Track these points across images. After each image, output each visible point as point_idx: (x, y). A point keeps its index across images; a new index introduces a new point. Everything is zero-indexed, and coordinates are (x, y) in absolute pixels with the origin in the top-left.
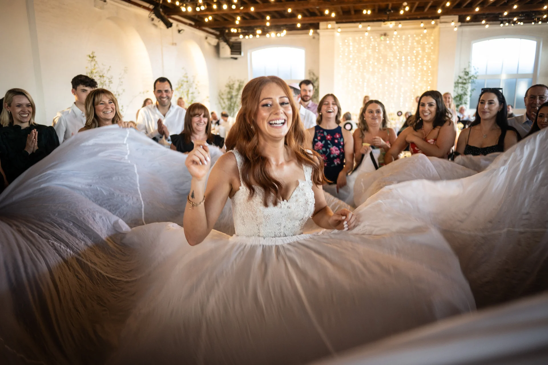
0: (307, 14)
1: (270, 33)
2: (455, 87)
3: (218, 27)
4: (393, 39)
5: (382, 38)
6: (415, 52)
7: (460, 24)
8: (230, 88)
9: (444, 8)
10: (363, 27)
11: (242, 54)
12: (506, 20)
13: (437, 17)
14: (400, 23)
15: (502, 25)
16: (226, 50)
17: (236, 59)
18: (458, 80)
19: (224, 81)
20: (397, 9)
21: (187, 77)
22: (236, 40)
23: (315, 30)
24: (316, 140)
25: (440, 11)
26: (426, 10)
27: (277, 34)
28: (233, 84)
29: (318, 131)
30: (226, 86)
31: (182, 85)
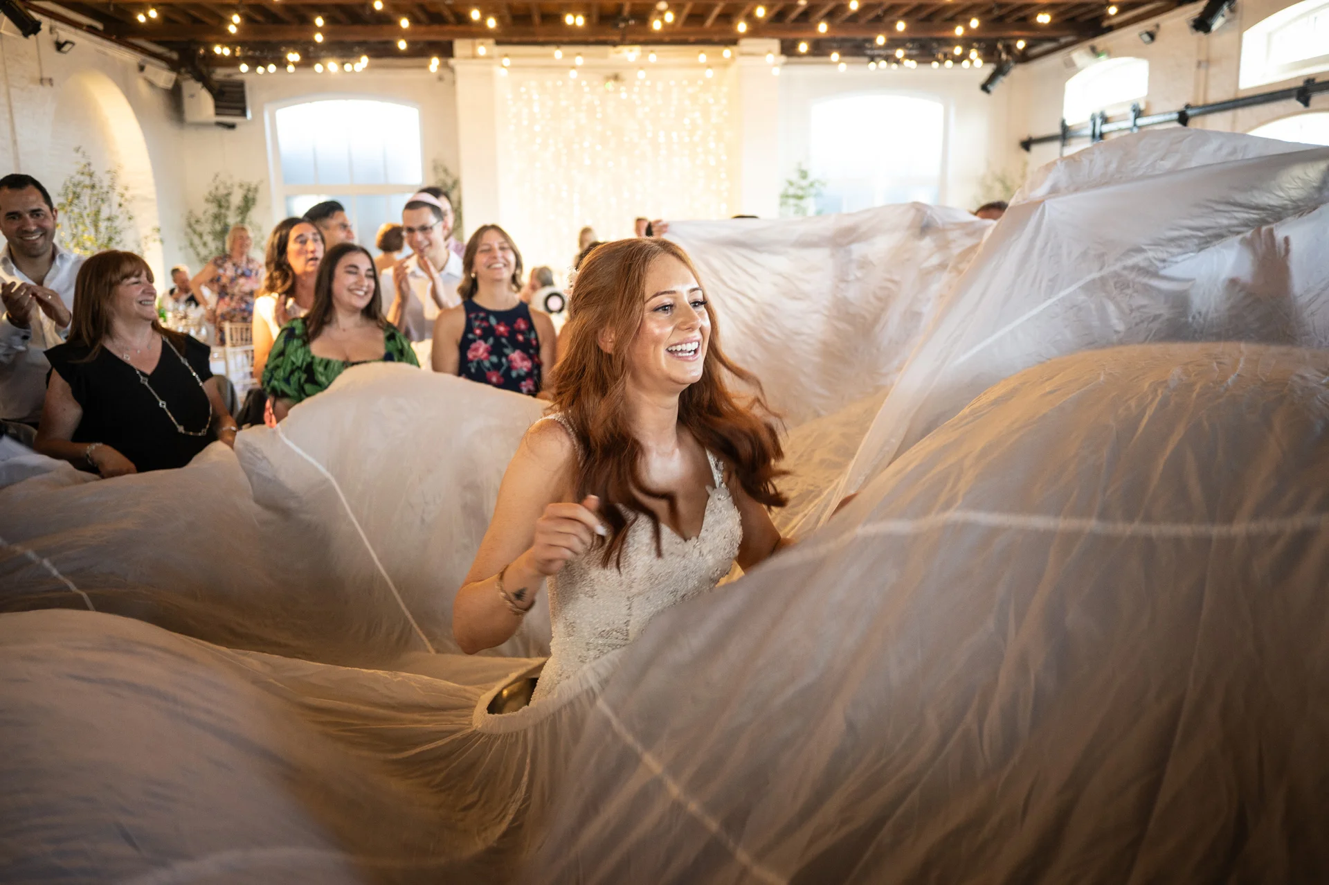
0: (422, 17)
1: (324, 60)
2: (782, 204)
3: (174, 39)
4: (636, 89)
5: (610, 85)
6: (687, 121)
7: (783, 59)
8: (220, 206)
9: (750, 17)
10: (565, 56)
11: (249, 115)
12: (879, 56)
13: (733, 41)
14: (652, 51)
15: (872, 65)
16: (202, 103)
17: (231, 126)
18: (787, 190)
19: (200, 186)
20: (642, 15)
21: (91, 175)
22: (229, 75)
23: (444, 60)
24: (471, 336)
25: (742, 27)
26: (709, 22)
27: (343, 64)
28: (229, 194)
29: (473, 316)
30: (207, 200)
31: (77, 196)
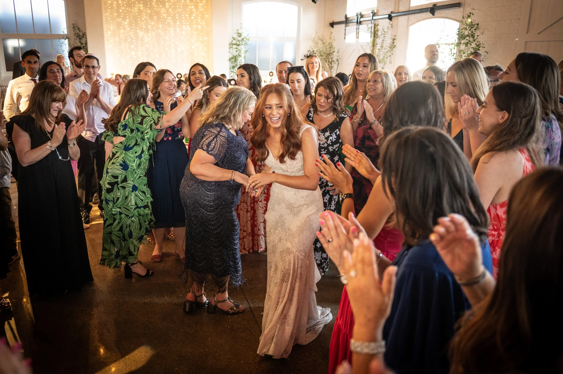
2: (230, 47)
6: (188, 10)
18: (232, 41)
